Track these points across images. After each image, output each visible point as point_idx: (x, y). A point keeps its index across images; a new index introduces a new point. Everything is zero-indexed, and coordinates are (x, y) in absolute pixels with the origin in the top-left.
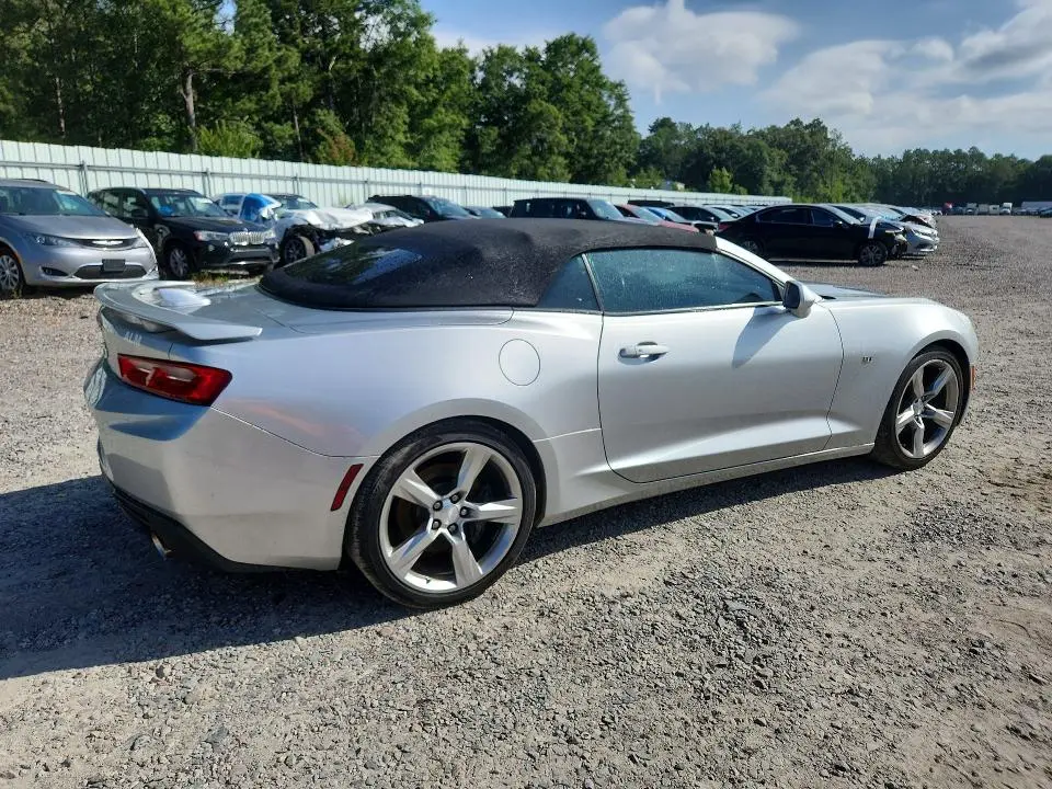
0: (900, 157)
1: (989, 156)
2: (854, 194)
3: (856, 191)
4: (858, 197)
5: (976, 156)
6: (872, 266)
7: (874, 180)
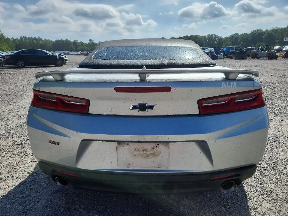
0: (19, 38)
1: (43, 39)
2: (9, 49)
3: (10, 48)
4: (11, 49)
5: (40, 39)
6: (60, 66)
7: (14, 45)
